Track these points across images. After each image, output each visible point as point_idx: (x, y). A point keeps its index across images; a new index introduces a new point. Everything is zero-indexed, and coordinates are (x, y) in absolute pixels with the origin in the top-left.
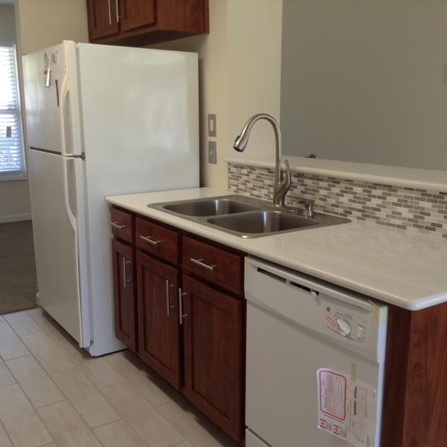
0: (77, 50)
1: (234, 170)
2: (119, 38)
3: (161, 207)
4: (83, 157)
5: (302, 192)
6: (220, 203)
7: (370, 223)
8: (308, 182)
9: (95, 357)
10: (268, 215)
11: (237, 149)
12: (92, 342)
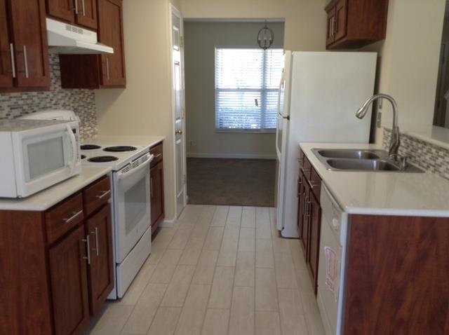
0: (292, 56)
1: (386, 132)
2: (334, 45)
3: (317, 151)
4: (288, 118)
5: (412, 151)
6: (362, 154)
7: (437, 175)
8: (414, 143)
9: (284, 238)
10: (377, 163)
11: (357, 116)
12: (283, 228)
